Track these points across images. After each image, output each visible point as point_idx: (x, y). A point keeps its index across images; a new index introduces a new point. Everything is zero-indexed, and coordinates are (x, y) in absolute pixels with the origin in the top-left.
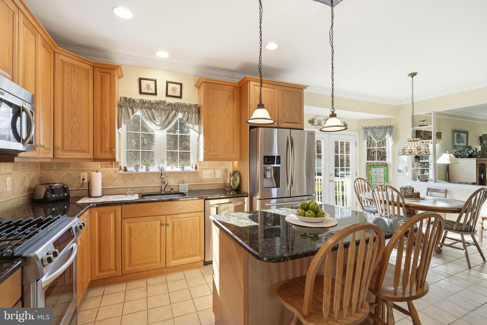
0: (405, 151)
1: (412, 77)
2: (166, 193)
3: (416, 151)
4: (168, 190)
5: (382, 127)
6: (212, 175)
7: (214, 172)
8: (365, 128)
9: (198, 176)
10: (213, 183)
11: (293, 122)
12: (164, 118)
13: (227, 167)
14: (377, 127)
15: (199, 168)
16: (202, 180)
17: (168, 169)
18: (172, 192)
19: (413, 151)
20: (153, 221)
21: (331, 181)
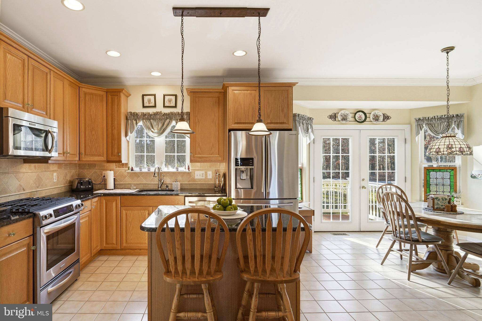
0: (432, 151)
1: (447, 53)
2: (162, 189)
3: (445, 149)
4: (164, 187)
5: (443, 117)
6: (204, 175)
7: (206, 174)
8: (417, 119)
9: (190, 176)
10: (204, 183)
11: (278, 122)
12: (160, 125)
13: (218, 169)
14: (436, 117)
15: (192, 169)
16: (194, 180)
17: (164, 169)
18: (167, 189)
19: (442, 150)
20: (143, 210)
21: (363, 187)
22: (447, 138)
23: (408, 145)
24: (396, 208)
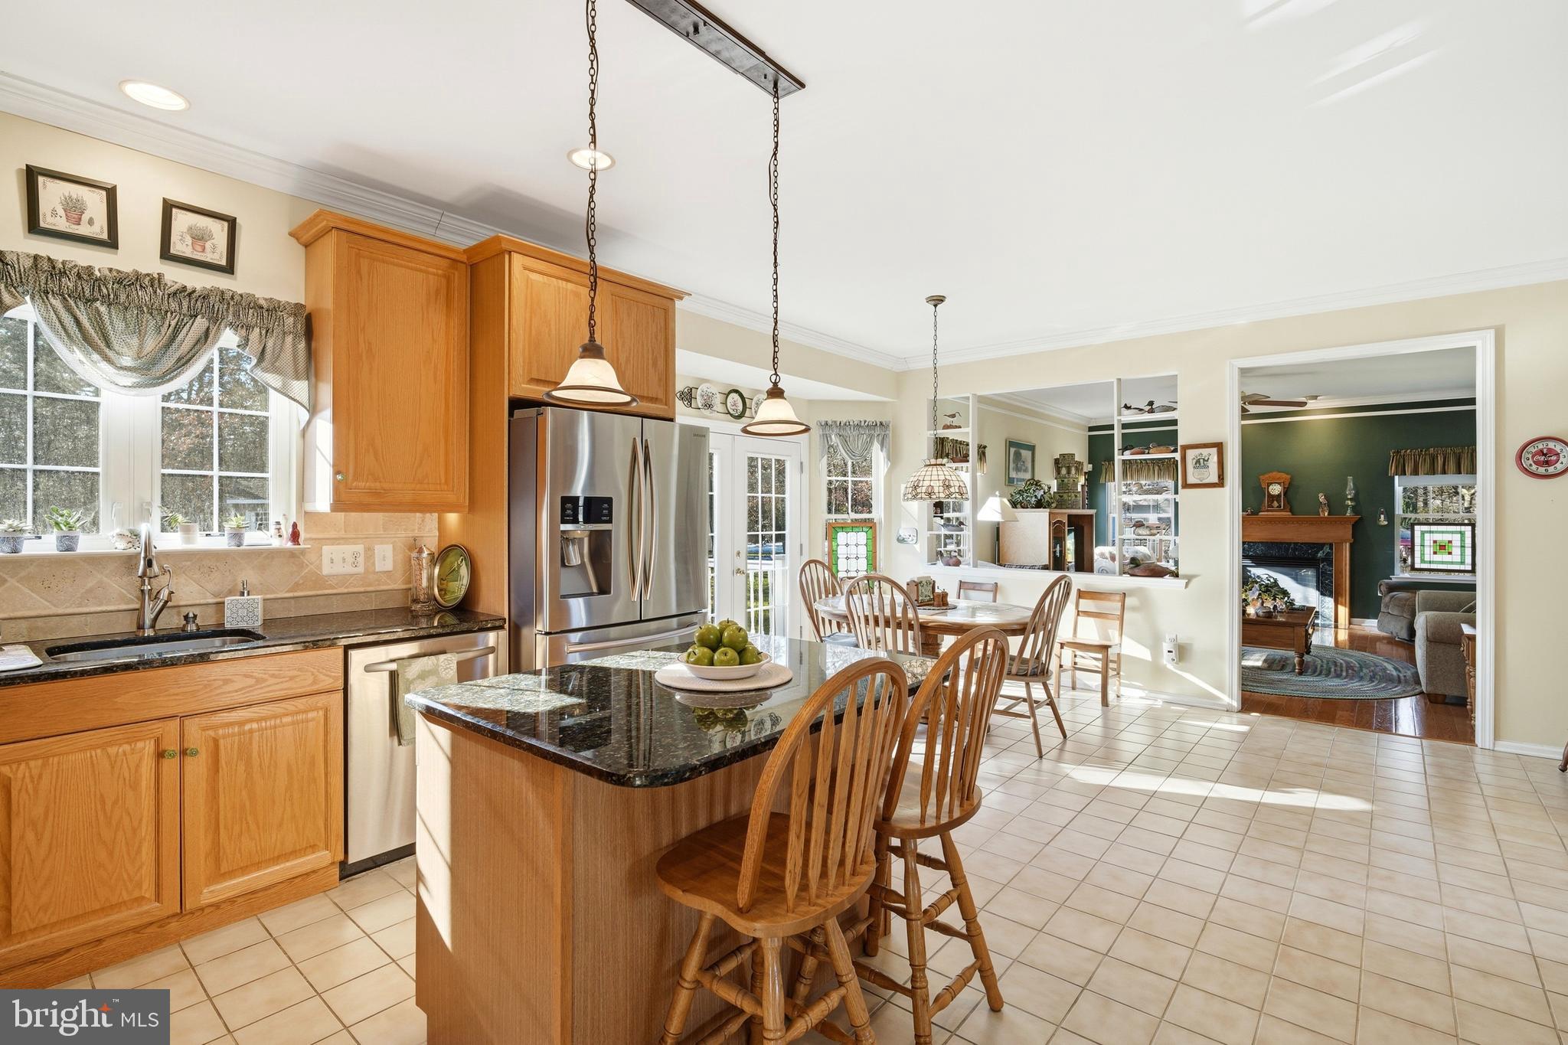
0: (919, 490)
1: (935, 306)
2: (161, 633)
3: (941, 489)
4: (171, 621)
5: (863, 424)
6: (361, 560)
7: (369, 552)
8: (823, 424)
9: (302, 566)
10: (362, 589)
11: (646, 395)
12: (151, 343)
13: (416, 533)
14: (851, 423)
15: (308, 536)
16: (319, 580)
17: (170, 542)
18: (191, 628)
19: (936, 490)
20: (120, 745)
21: (739, 571)
22: (935, 468)
23: (806, 475)
24: (882, 610)
